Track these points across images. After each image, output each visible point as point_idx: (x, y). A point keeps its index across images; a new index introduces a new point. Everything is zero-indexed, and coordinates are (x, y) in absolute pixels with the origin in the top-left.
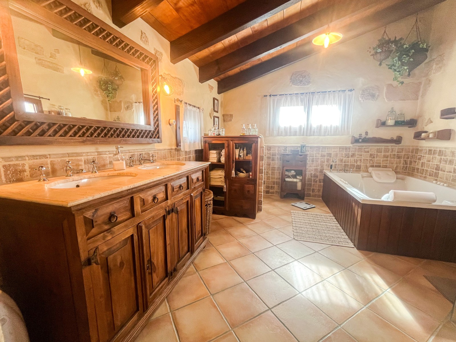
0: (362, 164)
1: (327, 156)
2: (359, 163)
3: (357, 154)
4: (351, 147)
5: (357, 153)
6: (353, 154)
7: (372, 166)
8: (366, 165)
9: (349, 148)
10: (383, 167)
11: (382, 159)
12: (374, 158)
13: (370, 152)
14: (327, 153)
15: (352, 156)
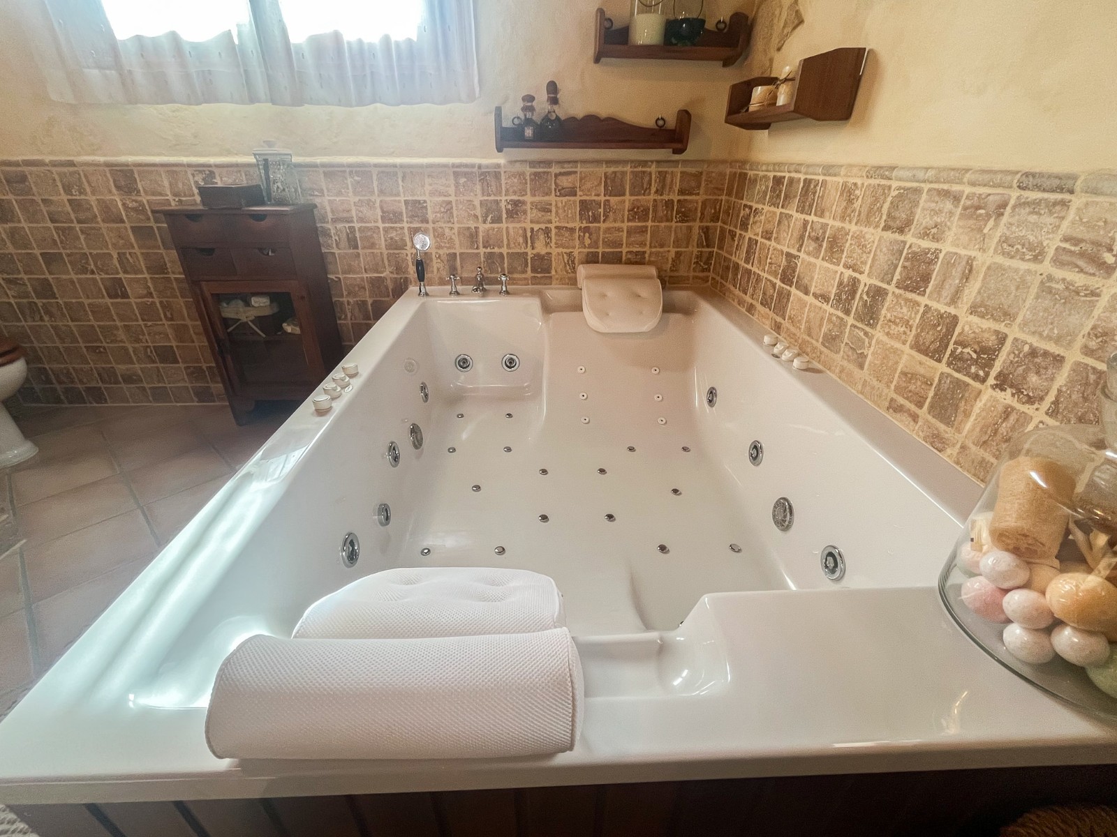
0: (555, 251)
1: (412, 218)
2: (541, 248)
3: (529, 206)
4: (498, 166)
5: (528, 198)
6: (516, 203)
7: (592, 259)
8: (569, 254)
9: (497, 175)
10: (629, 262)
11: (625, 225)
12: (596, 219)
13: (579, 193)
14: (406, 202)
15: (512, 214)
